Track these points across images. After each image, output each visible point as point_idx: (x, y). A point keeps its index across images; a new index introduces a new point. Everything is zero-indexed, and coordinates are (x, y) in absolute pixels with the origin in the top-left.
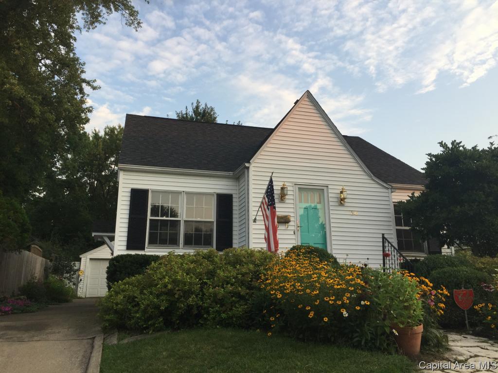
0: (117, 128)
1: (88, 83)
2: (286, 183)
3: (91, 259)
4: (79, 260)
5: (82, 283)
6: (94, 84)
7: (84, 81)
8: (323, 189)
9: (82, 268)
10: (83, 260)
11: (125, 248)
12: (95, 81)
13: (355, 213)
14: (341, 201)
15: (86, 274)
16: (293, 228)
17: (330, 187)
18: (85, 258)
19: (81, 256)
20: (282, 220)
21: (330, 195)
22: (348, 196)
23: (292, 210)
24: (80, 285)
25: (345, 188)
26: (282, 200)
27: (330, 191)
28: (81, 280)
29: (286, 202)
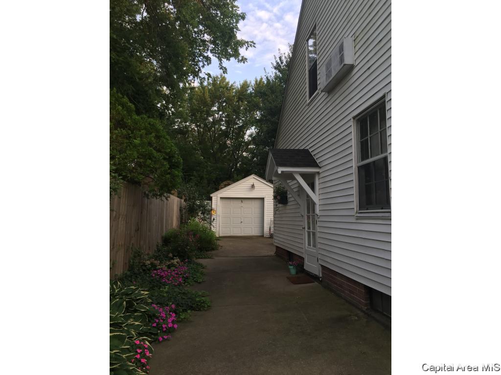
0: (219, 77)
3: (221, 198)
4: (210, 199)
5: (215, 222)
9: (214, 206)
10: (214, 199)
15: (218, 213)
18: (216, 197)
19: (211, 195)
24: (214, 224)
28: (214, 219)
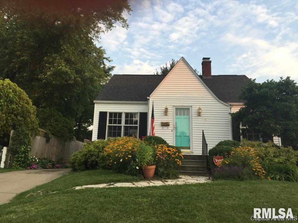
1: (107, 59)
2: (167, 106)
6: (109, 59)
7: (104, 58)
8: (189, 108)
11: (97, 138)
12: (109, 58)
13: (207, 120)
14: (199, 114)
16: (171, 128)
17: (193, 107)
20: (165, 125)
21: (193, 111)
22: (203, 111)
23: (171, 119)
25: (201, 107)
26: (166, 114)
27: (193, 109)
29: (168, 115)
